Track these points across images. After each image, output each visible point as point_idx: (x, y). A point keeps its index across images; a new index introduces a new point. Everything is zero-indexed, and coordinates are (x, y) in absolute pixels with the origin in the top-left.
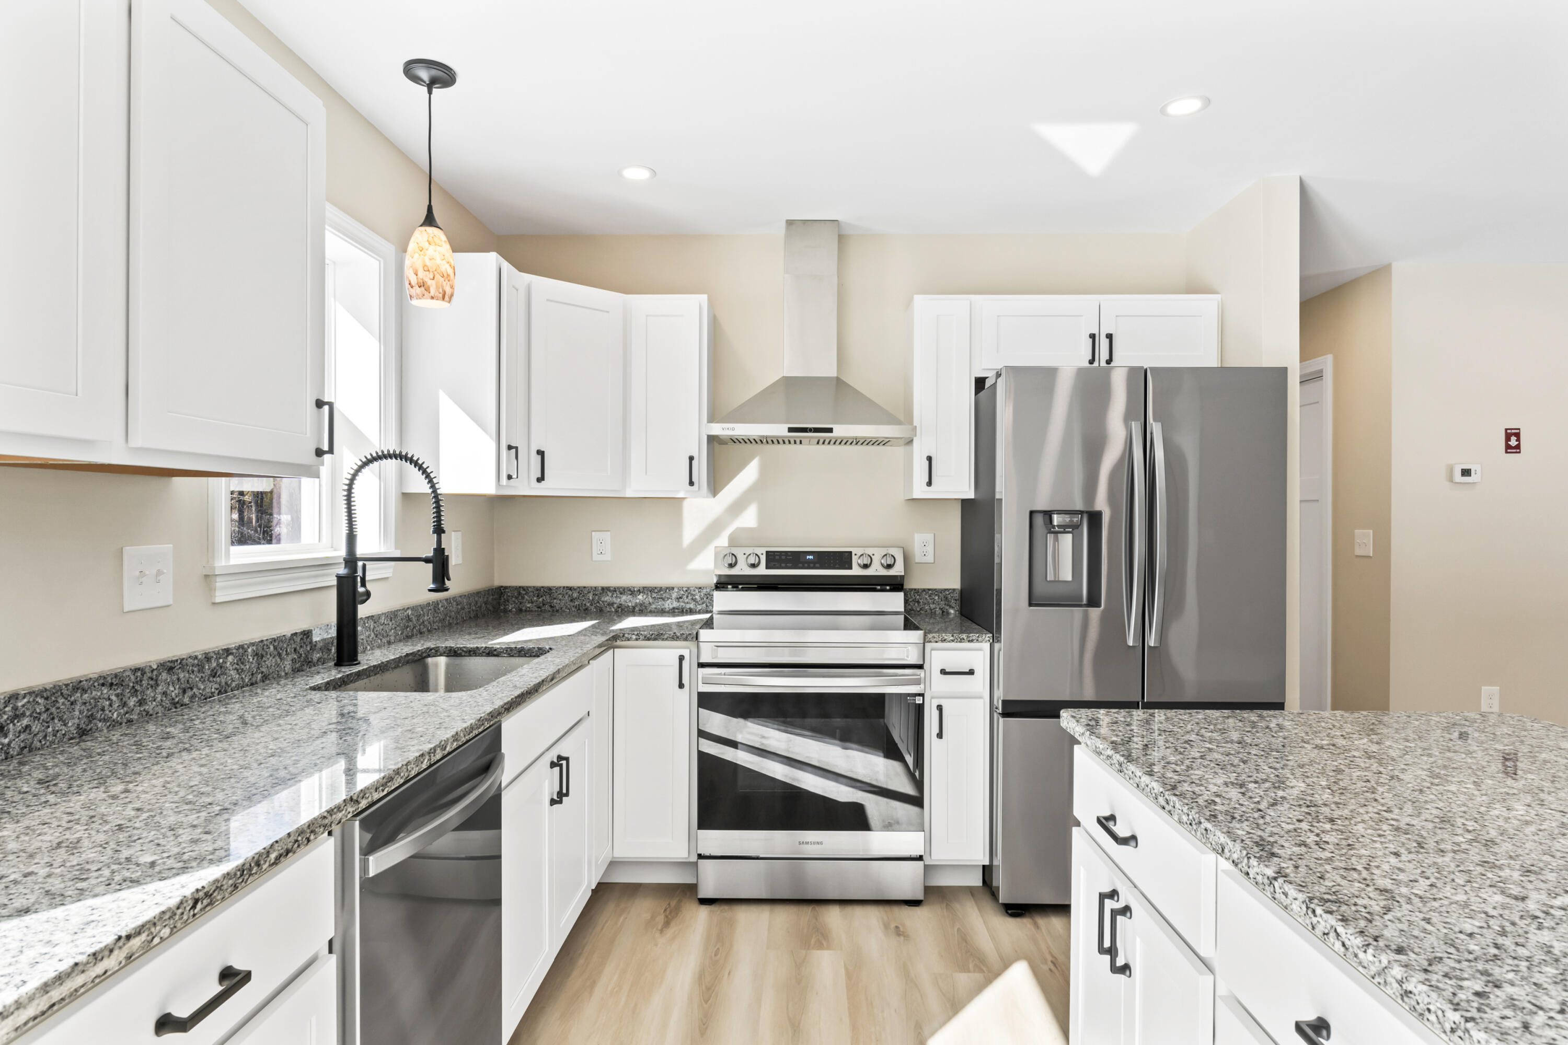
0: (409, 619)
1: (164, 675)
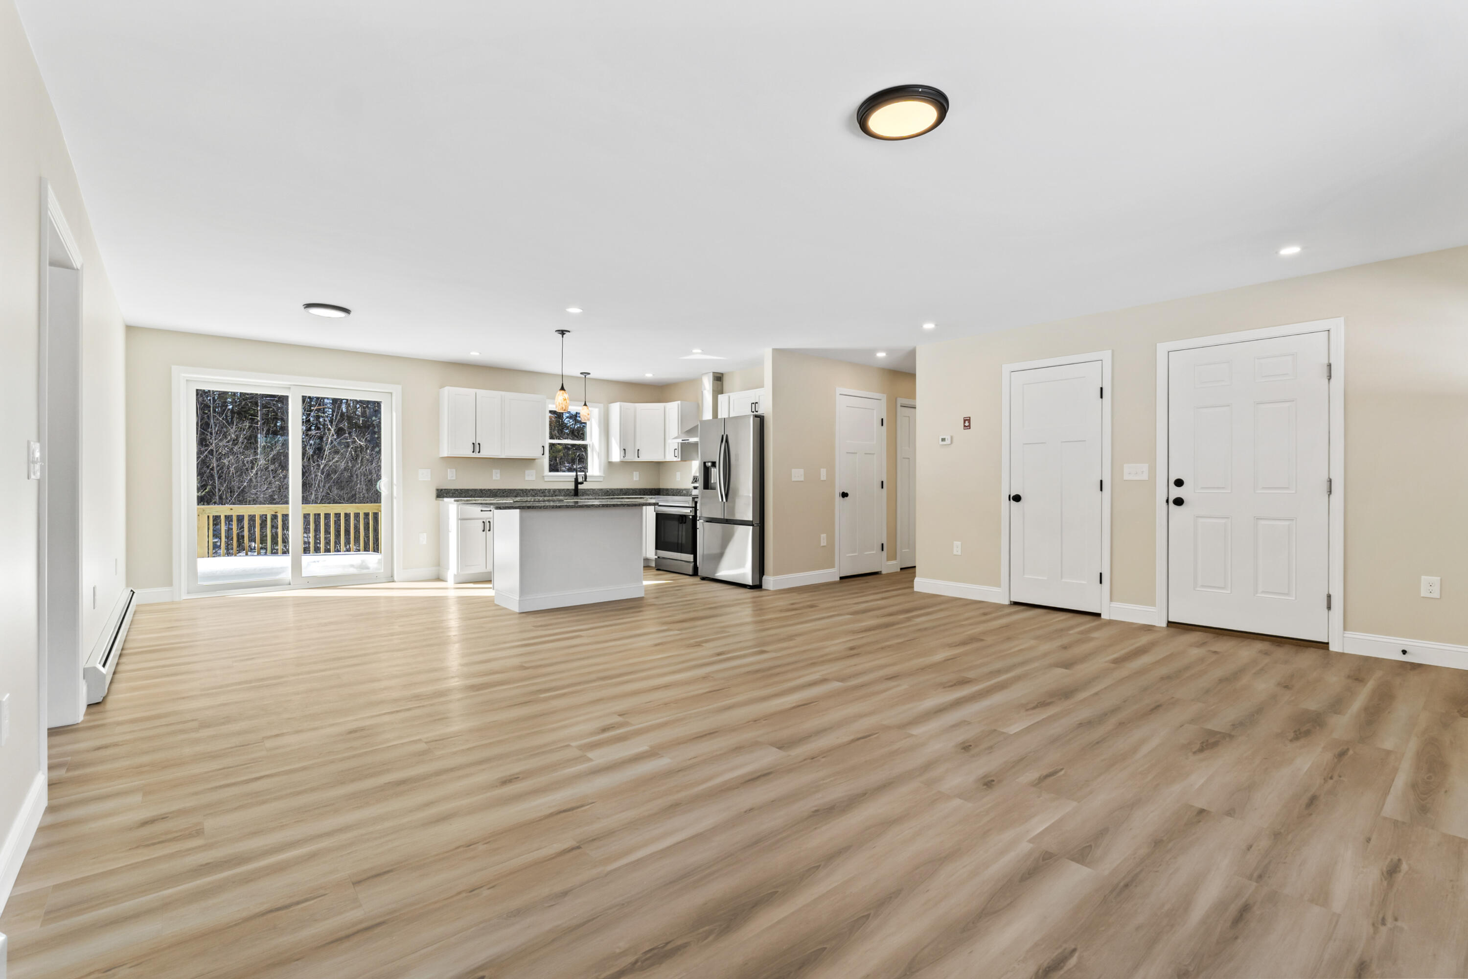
0: (608, 491)
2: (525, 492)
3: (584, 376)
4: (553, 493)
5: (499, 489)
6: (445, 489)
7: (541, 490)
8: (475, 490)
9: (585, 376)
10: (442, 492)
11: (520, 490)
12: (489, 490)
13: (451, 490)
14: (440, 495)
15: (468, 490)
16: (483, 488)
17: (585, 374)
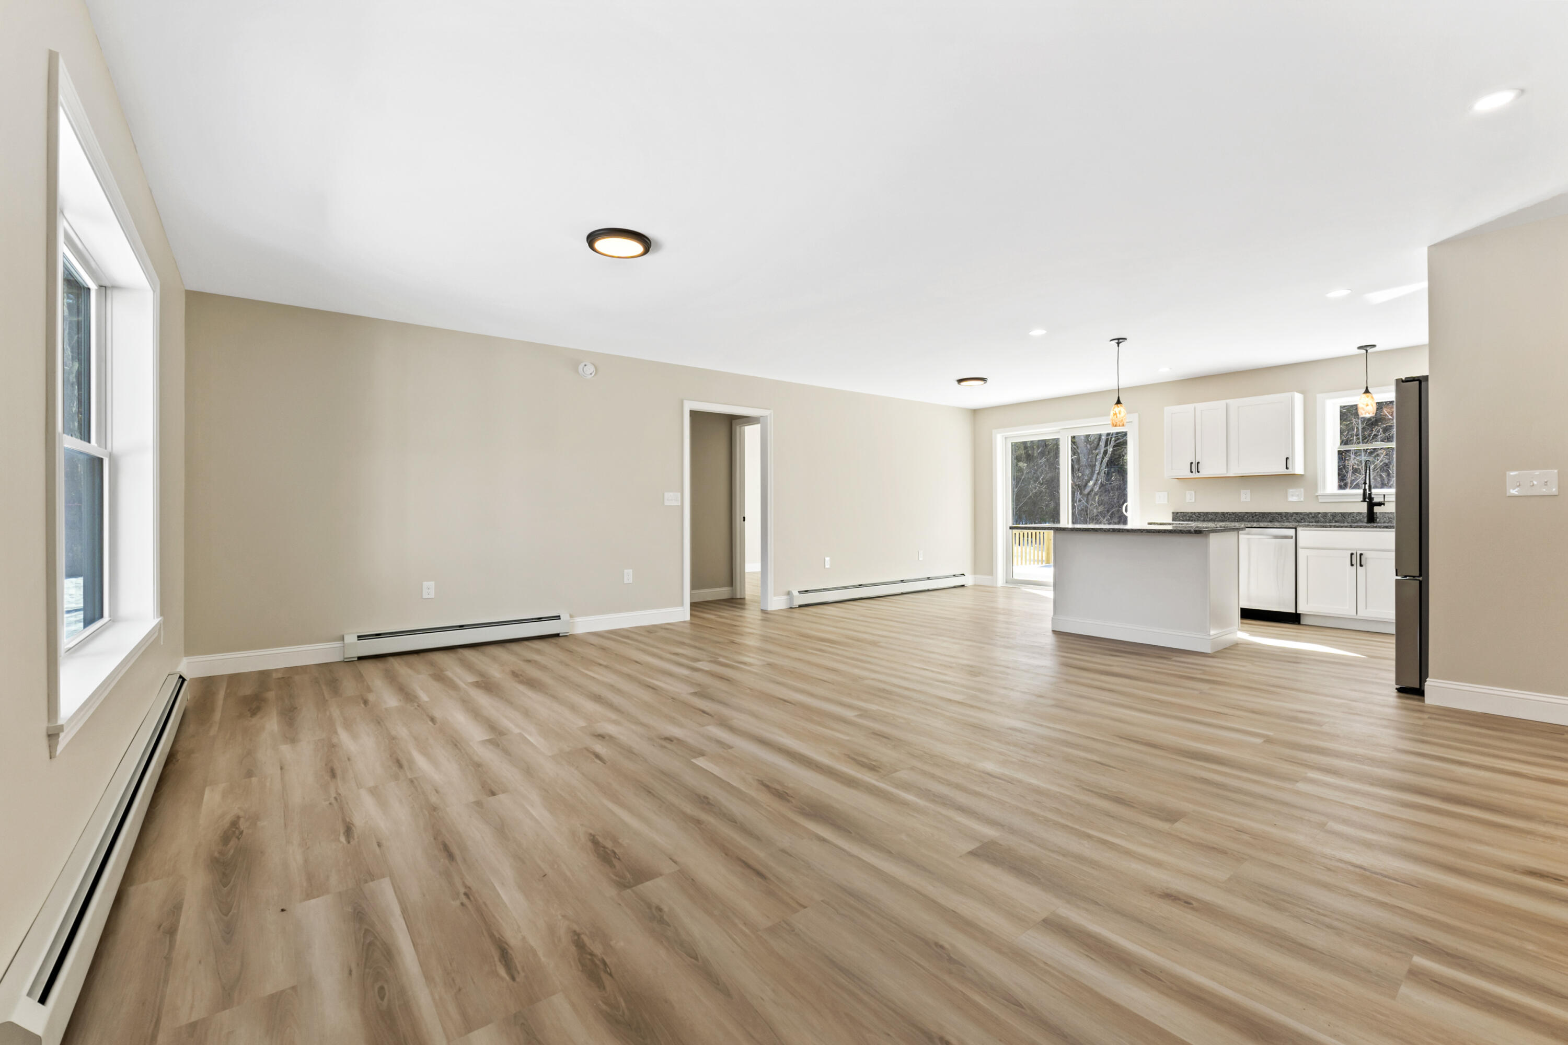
1: (1295, 515)
2: (1285, 517)
3: (1365, 351)
4: (1331, 518)
5: (1246, 513)
6: (1181, 513)
7: (1311, 513)
8: (1216, 514)
9: (1367, 351)
10: (1178, 515)
11: (1276, 513)
12: (1233, 513)
13: (1188, 513)
14: (1176, 519)
15: (1207, 513)
16: (1225, 511)
17: (1365, 348)
